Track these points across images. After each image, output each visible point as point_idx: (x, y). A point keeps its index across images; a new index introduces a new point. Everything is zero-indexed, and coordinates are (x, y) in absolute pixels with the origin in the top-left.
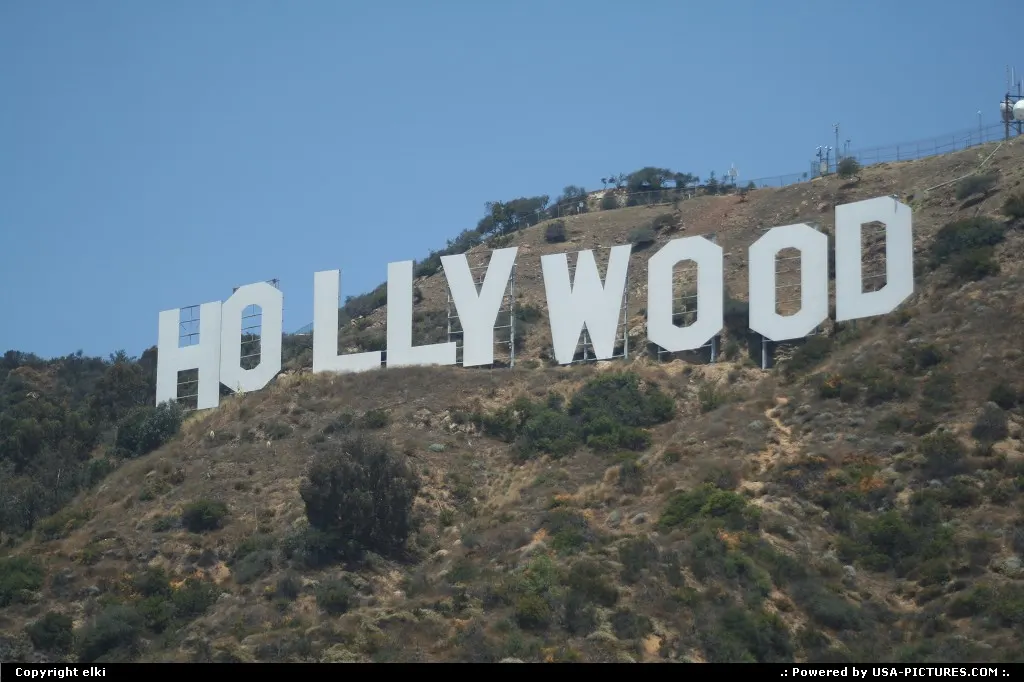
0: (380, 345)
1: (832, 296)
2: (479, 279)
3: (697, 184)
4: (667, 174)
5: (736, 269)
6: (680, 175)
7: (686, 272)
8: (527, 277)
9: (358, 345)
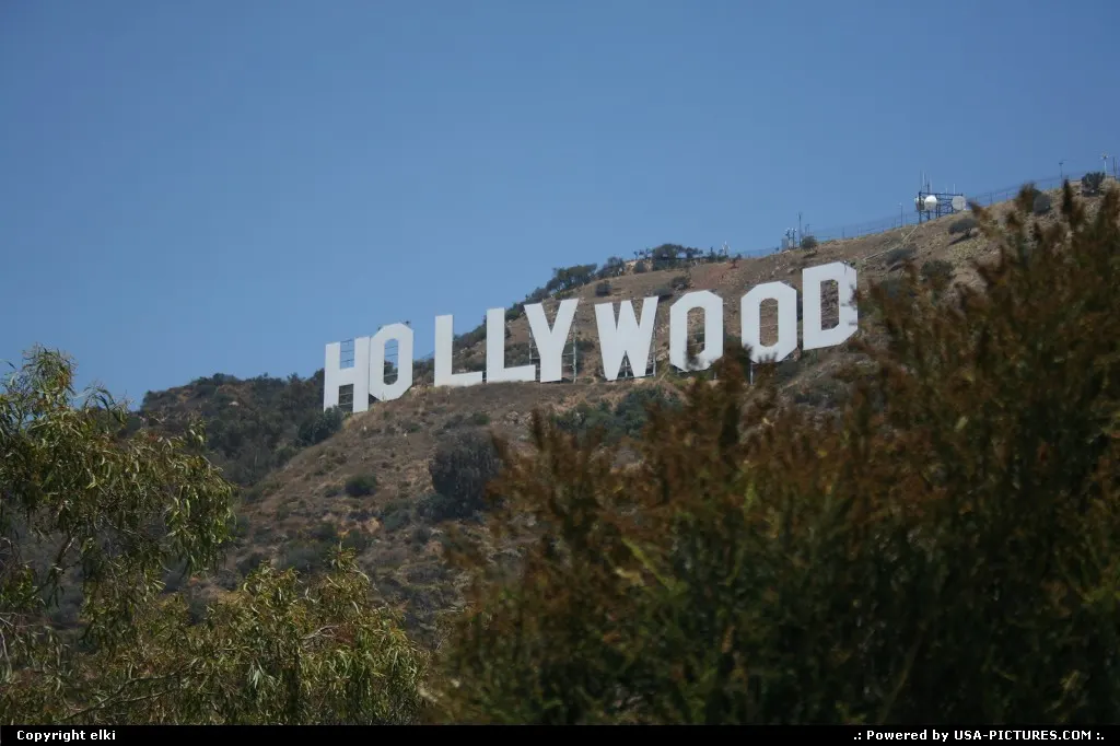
0: (481, 367)
1: (800, 332)
2: (551, 322)
3: (701, 256)
4: (680, 249)
5: (732, 313)
6: (689, 249)
7: (697, 315)
8: (585, 319)
9: (466, 367)
